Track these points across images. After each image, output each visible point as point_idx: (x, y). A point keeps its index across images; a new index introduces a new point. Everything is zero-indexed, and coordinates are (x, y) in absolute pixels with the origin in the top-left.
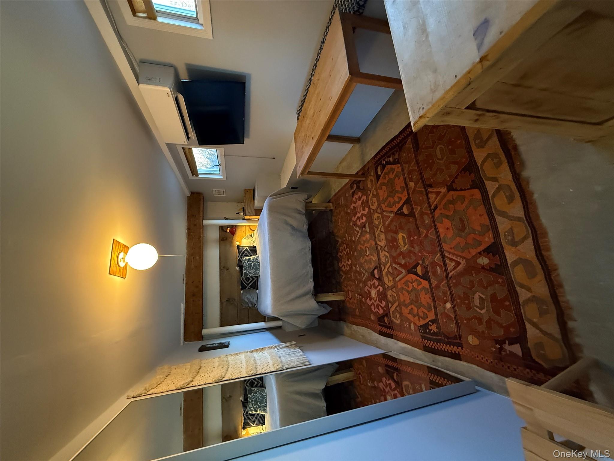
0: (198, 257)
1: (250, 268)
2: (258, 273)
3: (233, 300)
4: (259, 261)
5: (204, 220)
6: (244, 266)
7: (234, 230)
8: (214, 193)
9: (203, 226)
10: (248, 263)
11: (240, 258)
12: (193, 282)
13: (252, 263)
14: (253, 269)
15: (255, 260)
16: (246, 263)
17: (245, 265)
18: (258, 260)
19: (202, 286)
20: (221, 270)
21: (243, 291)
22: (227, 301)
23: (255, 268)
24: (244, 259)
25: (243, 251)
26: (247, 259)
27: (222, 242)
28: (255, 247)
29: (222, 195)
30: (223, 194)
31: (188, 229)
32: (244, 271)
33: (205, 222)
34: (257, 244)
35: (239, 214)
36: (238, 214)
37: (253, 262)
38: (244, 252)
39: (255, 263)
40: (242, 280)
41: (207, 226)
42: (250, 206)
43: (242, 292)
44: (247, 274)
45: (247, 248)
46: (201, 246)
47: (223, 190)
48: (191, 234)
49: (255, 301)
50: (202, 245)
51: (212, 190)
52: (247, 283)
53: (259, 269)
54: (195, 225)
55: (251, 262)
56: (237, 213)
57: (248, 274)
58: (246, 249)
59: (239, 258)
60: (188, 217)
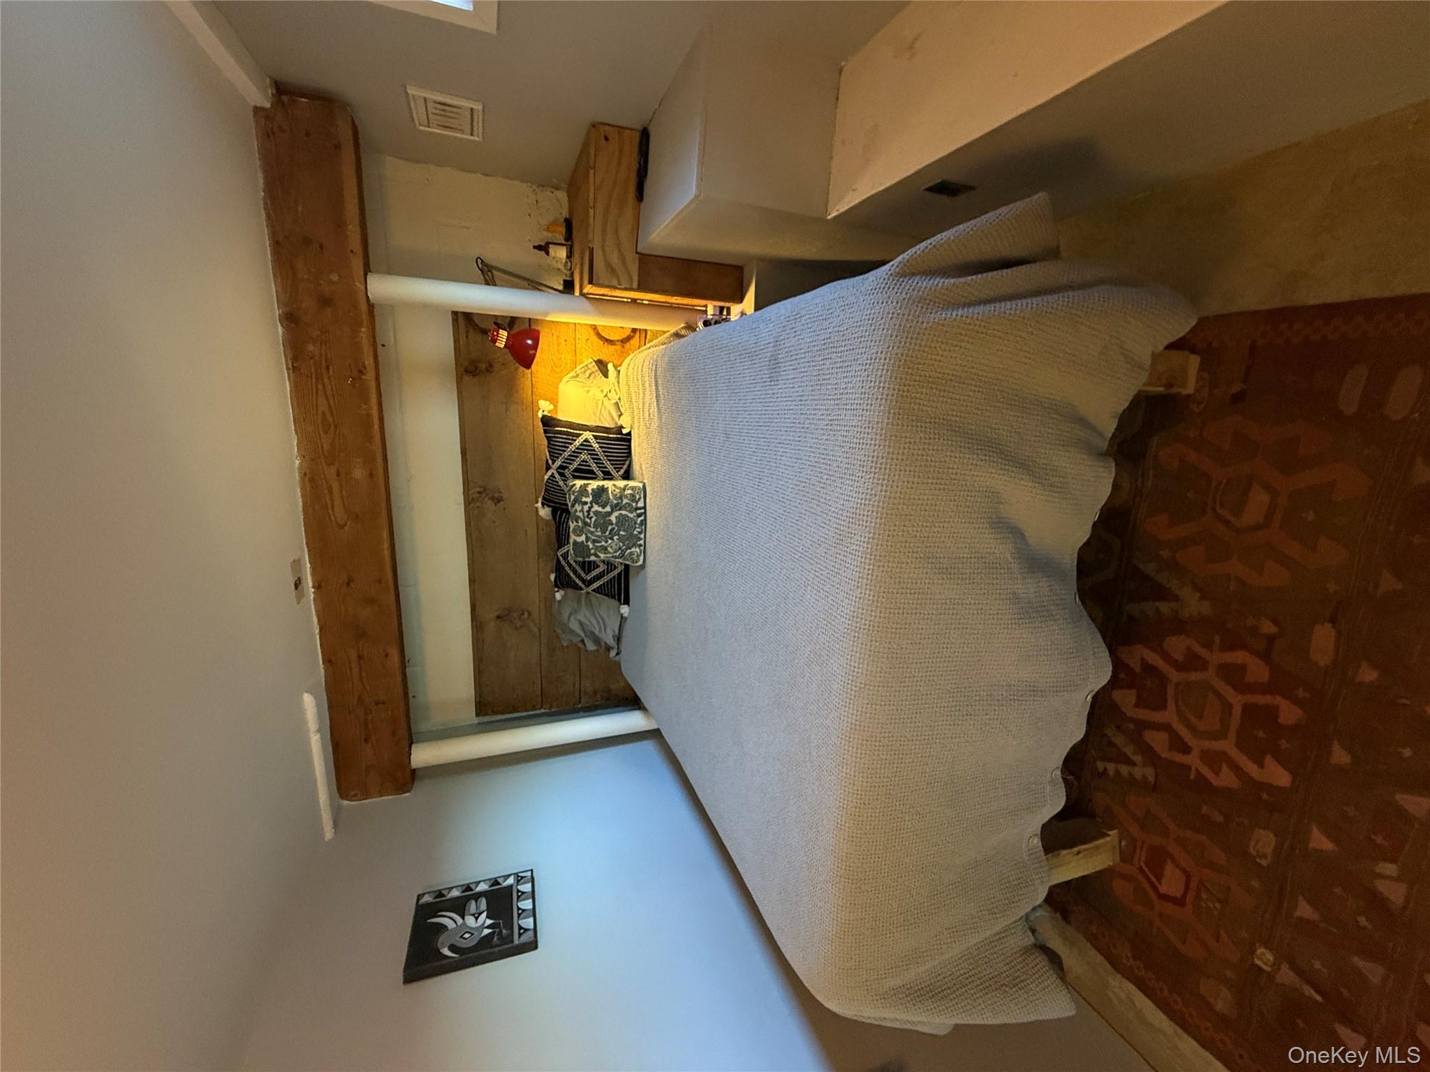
0: (359, 473)
1: (604, 532)
2: (635, 556)
3: (523, 614)
4: (645, 508)
5: (378, 272)
6: (577, 519)
7: (529, 342)
8: (419, 113)
9: (371, 306)
10: (596, 508)
11: (557, 475)
12: (348, 584)
13: (610, 514)
14: (616, 538)
15: (625, 501)
16: (586, 508)
17: (580, 515)
18: (641, 504)
19: (393, 597)
20: (469, 502)
21: (562, 592)
22: (498, 617)
23: (622, 533)
24: (578, 486)
25: (572, 448)
26: (589, 489)
27: (466, 378)
28: (627, 439)
29: (462, 131)
30: (467, 128)
31: (291, 319)
32: (573, 538)
33: (382, 287)
34: (636, 425)
35: (548, 253)
36: (543, 253)
37: (615, 507)
38: (575, 454)
39: (624, 512)
40: (563, 562)
41: (392, 307)
42: (616, 233)
43: (558, 596)
44: (590, 550)
45: (588, 435)
46: (369, 415)
47: (468, 104)
48: (310, 347)
49: (609, 639)
50: (375, 412)
51: (407, 93)
52: (583, 575)
53: (642, 542)
54: (325, 302)
55: (608, 509)
56: (539, 248)
57: (592, 551)
58: (586, 440)
59: (552, 475)
60: (276, 244)
